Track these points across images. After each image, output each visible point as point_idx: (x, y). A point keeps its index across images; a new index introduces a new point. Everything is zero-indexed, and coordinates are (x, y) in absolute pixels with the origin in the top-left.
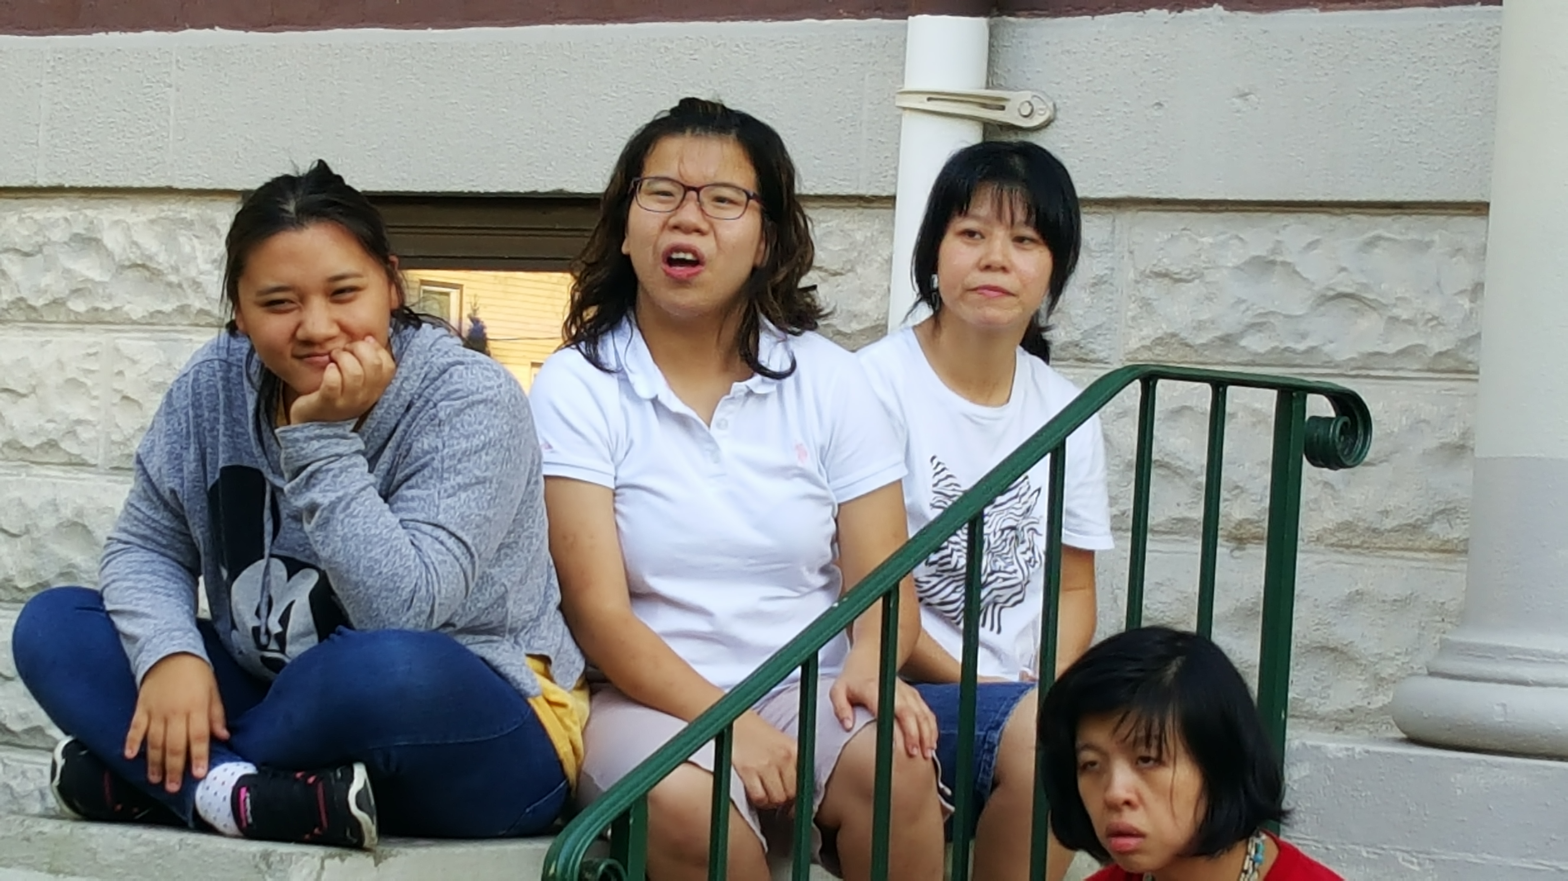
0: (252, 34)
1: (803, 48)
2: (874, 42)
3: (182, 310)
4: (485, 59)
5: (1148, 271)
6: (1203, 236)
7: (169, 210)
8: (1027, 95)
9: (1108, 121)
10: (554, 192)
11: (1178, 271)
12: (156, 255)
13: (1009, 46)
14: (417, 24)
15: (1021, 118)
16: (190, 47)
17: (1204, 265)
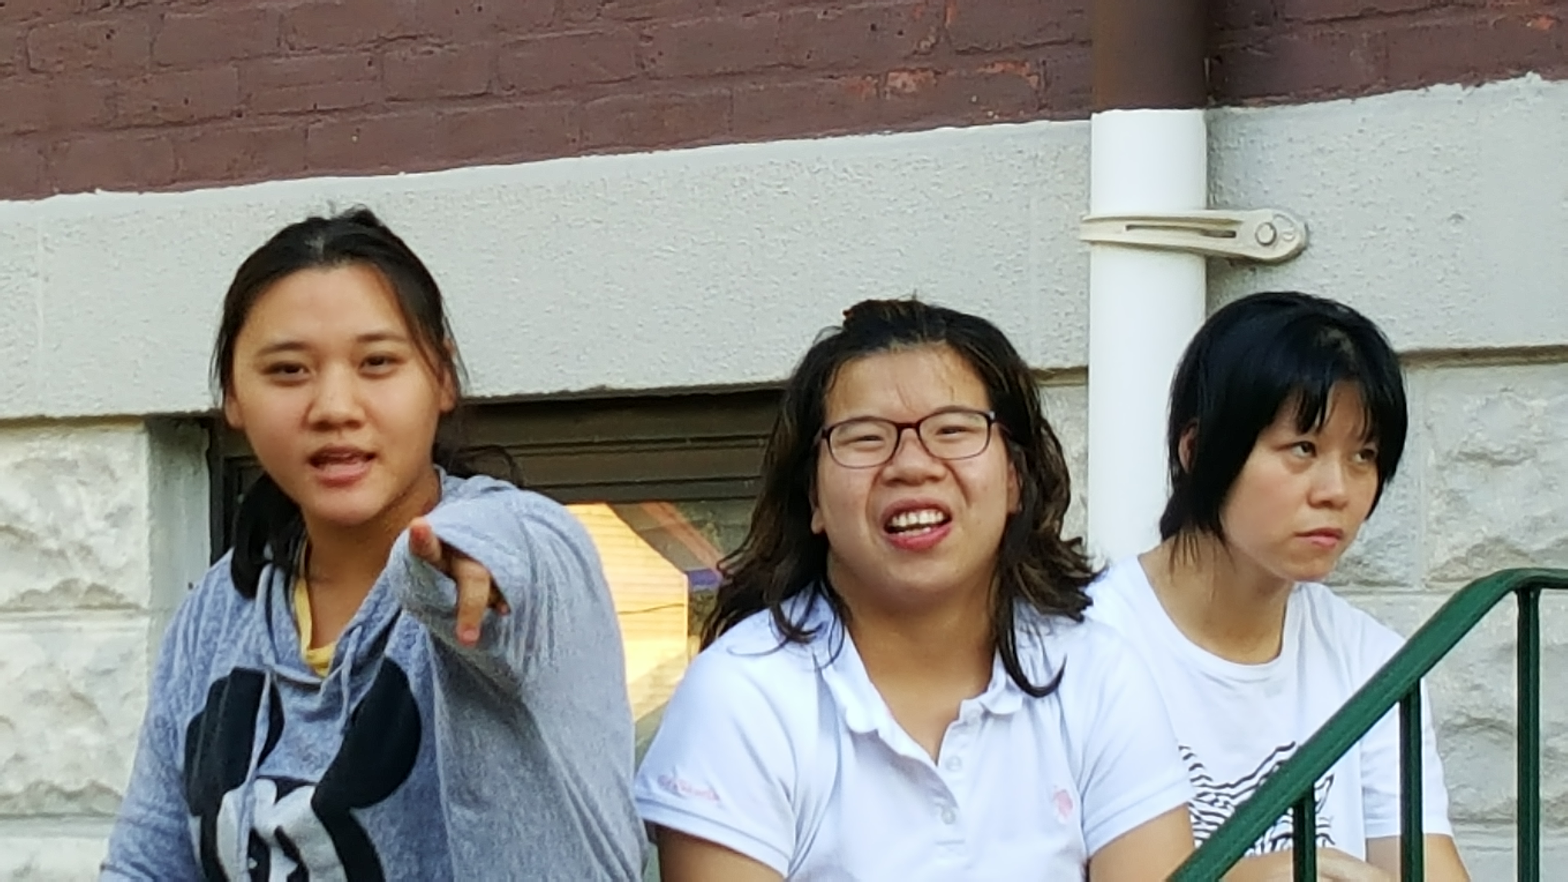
0: (148, 195)
1: (939, 168)
2: (1041, 154)
3: (66, 587)
4: (484, 210)
5: (1455, 452)
6: (1532, 398)
7: (41, 448)
8: (1266, 215)
9: (1385, 245)
10: (592, 391)
11: (1500, 449)
12: (26, 511)
13: (1235, 149)
14: (384, 167)
15: (1259, 246)
16: (62, 220)
17: (1537, 439)
